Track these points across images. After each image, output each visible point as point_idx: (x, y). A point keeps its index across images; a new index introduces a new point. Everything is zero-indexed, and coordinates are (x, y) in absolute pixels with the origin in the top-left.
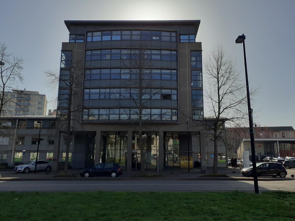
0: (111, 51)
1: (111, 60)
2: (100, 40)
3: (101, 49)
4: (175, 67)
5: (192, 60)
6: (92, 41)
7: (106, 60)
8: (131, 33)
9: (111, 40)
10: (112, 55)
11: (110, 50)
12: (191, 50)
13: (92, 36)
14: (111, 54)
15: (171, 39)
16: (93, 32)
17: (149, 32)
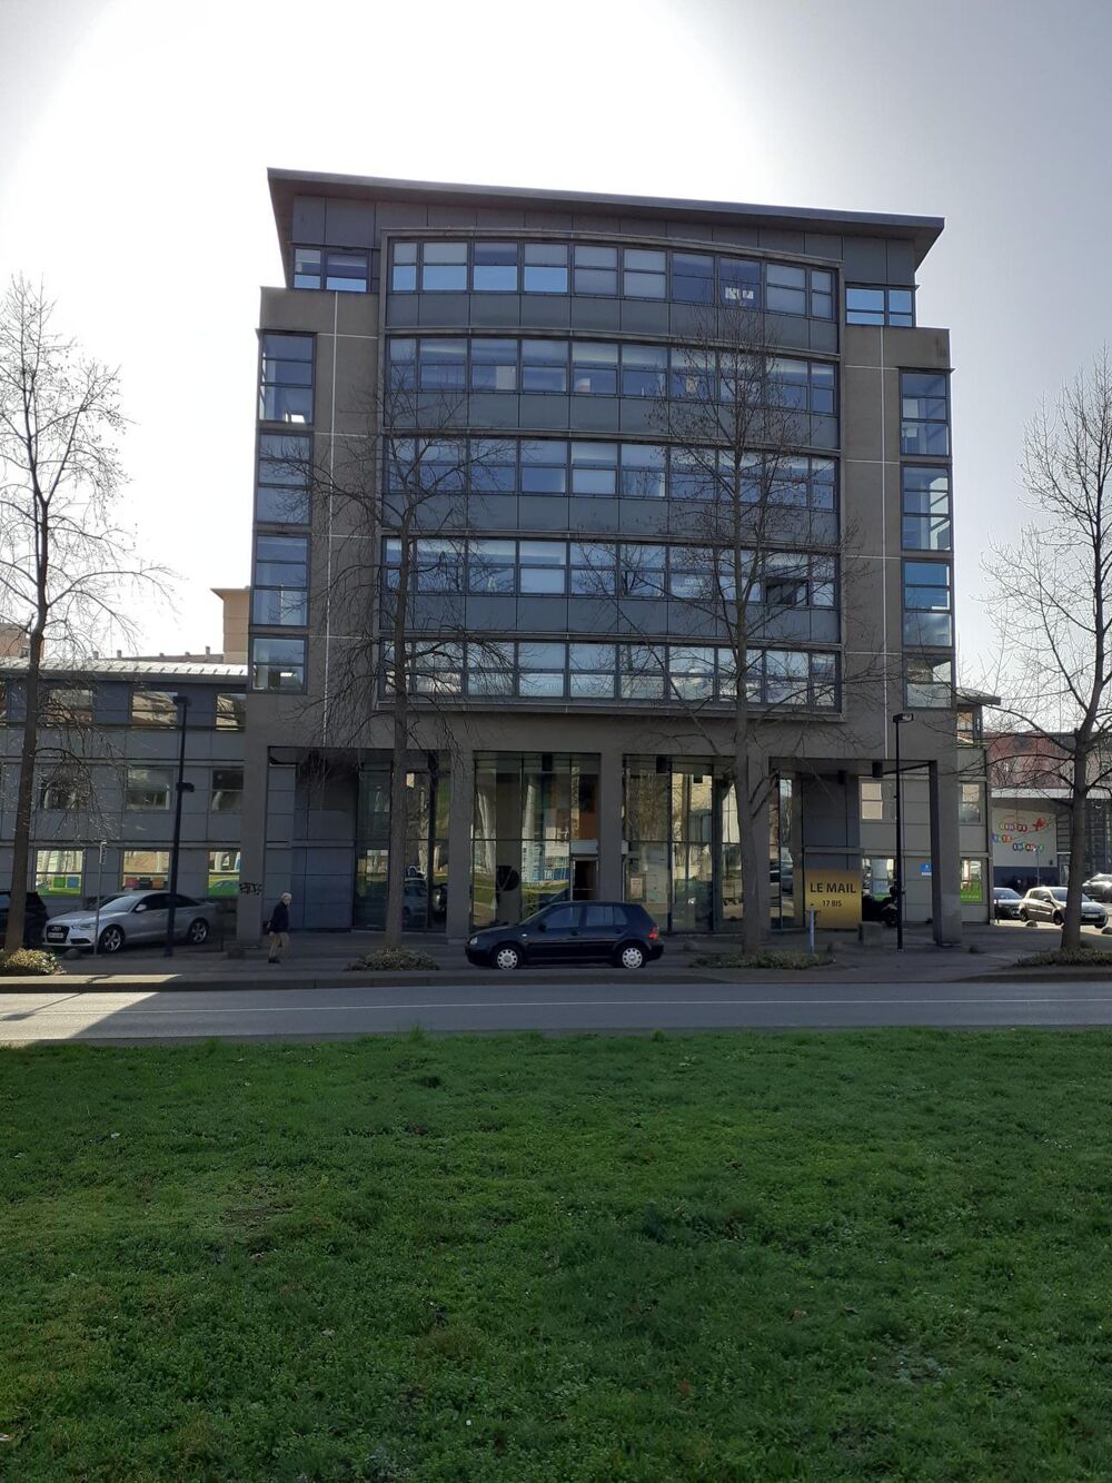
0: (520, 345)
1: (519, 392)
2: (463, 287)
3: (469, 336)
4: (829, 447)
5: (905, 416)
6: (419, 292)
7: (493, 391)
8: (620, 260)
9: (521, 293)
10: (526, 369)
11: (513, 343)
12: (900, 367)
13: (420, 264)
14: (520, 363)
15: (808, 303)
16: (421, 240)
17: (706, 261)
